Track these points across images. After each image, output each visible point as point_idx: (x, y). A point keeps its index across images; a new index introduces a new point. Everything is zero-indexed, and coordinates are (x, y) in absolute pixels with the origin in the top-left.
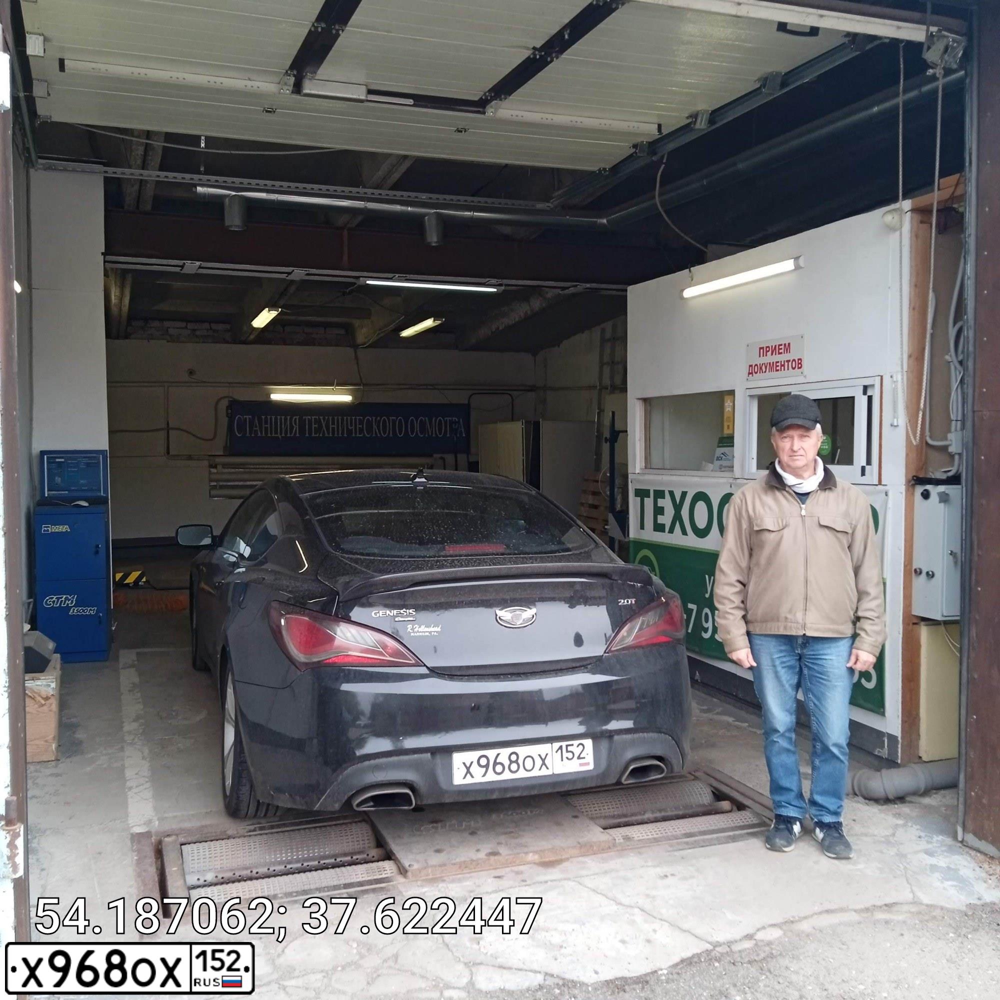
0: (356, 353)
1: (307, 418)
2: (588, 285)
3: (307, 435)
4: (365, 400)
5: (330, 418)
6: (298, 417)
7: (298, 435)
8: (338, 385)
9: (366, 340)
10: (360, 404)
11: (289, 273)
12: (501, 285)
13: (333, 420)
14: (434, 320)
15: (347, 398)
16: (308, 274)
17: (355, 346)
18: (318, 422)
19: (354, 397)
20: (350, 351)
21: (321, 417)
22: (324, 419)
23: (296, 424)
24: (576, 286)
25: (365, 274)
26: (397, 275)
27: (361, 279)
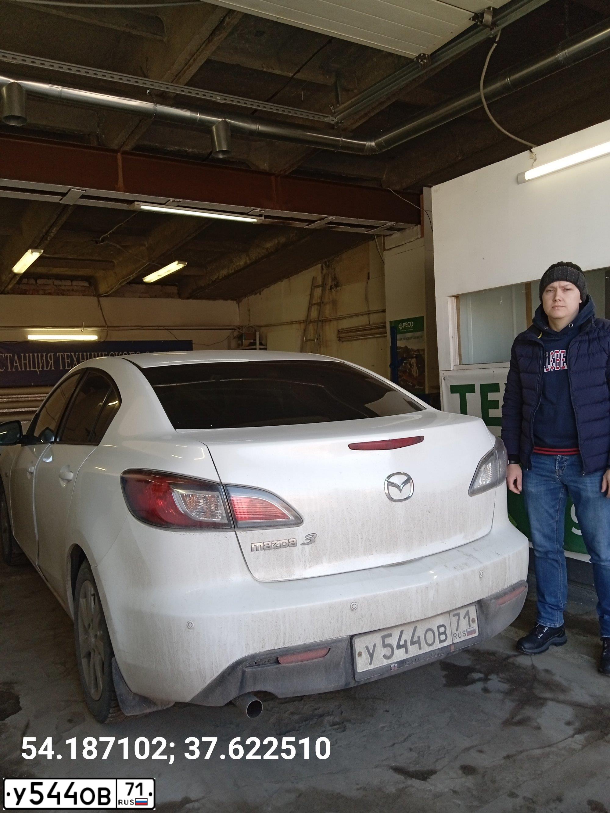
0: (99, 301)
1: (60, 354)
2: (334, 218)
3: (61, 368)
4: (108, 339)
5: (80, 354)
6: (52, 354)
7: (53, 369)
8: (86, 327)
9: (109, 289)
10: (104, 342)
11: (63, 195)
12: (260, 216)
13: (83, 355)
14: (178, 263)
15: (94, 338)
16: (83, 197)
17: (99, 296)
18: (69, 357)
19: (100, 337)
20: (95, 299)
21: (73, 354)
22: (75, 355)
23: (51, 360)
24: (323, 219)
25: (142, 197)
26: (172, 200)
27: (136, 203)
